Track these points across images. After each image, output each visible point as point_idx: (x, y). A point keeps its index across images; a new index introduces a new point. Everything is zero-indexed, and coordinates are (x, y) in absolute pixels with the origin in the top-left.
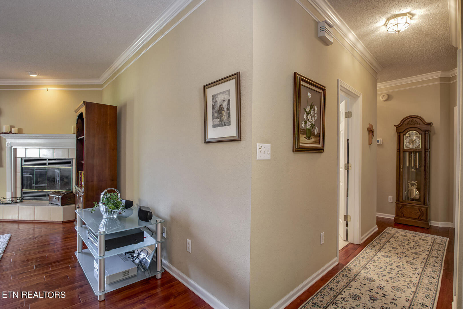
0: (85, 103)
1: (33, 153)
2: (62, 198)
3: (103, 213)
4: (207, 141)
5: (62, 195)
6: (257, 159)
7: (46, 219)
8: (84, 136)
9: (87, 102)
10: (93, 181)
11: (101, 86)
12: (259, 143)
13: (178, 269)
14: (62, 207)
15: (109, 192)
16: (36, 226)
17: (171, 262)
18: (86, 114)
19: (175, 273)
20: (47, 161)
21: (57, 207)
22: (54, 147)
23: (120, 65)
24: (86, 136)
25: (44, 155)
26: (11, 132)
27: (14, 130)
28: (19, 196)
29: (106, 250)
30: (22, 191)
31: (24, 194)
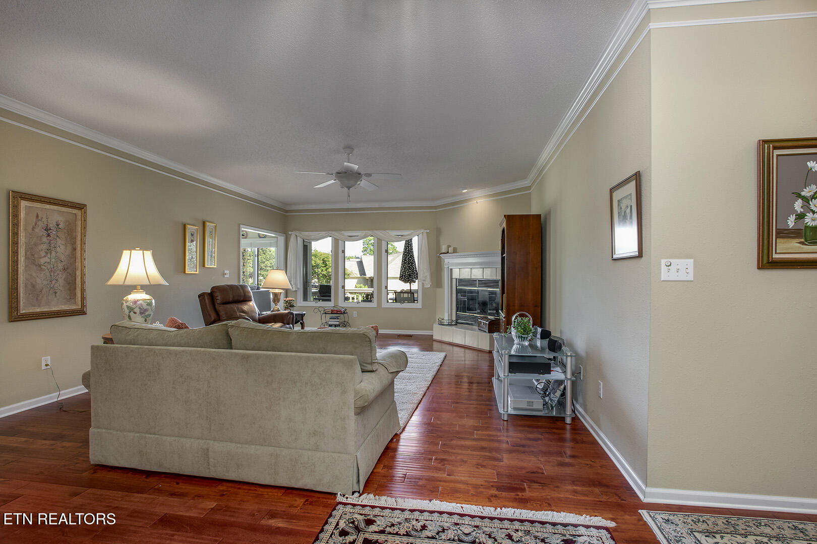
0: (506, 217)
1: (465, 274)
2: (489, 324)
3: (514, 338)
4: (615, 257)
5: (490, 321)
6: (662, 280)
7: (475, 345)
8: (505, 255)
9: (508, 215)
10: (514, 306)
11: (529, 188)
12: (666, 259)
13: (593, 420)
14: (489, 334)
15: (521, 315)
16: (467, 351)
17: (586, 411)
18: (507, 229)
19: (588, 422)
20: (477, 284)
21: (484, 333)
22: (483, 267)
23: (545, 160)
24: (507, 254)
25: (474, 276)
26: (448, 253)
27: (451, 250)
28: (454, 318)
29: (510, 372)
30: (456, 314)
31: (458, 317)
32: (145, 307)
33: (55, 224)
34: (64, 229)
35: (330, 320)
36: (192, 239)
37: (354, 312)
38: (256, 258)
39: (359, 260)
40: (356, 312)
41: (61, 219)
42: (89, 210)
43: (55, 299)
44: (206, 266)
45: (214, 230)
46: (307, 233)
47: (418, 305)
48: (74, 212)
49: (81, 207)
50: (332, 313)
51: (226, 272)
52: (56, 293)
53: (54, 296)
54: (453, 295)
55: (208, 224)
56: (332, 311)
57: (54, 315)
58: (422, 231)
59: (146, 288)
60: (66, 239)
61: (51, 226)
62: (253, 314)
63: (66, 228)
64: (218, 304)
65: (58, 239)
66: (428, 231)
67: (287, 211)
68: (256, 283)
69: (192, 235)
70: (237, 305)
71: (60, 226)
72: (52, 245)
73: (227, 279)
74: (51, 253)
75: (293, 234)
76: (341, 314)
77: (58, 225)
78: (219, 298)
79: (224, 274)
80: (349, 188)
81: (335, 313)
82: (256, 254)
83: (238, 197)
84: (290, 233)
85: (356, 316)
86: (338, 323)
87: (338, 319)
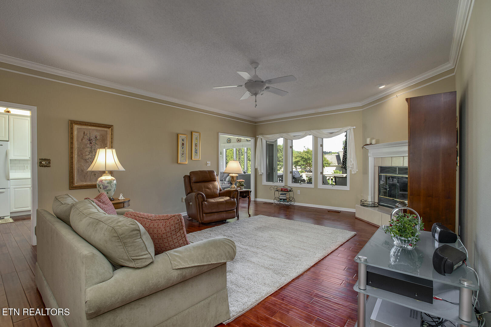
0: (409, 100)
9: (410, 98)
20: (397, 170)
22: (403, 155)
24: (410, 139)
26: (371, 144)
27: (374, 142)
28: (377, 201)
29: (367, 284)
30: (379, 197)
31: (380, 200)
32: (106, 185)
33: (94, 137)
34: (100, 139)
35: (281, 196)
36: (183, 143)
37: (298, 191)
38: (246, 154)
39: (338, 154)
40: (299, 191)
41: (98, 134)
42: (115, 128)
43: (95, 178)
44: (193, 159)
45: (198, 136)
46: (268, 136)
47: (347, 188)
48: (105, 130)
49: (109, 127)
50: (281, 191)
51: (208, 162)
52: (95, 174)
53: (94, 176)
54: (376, 180)
55: (194, 133)
56: (282, 189)
57: (94, 186)
58: (349, 128)
59: (111, 173)
60: (101, 145)
61: (92, 138)
62: (215, 190)
63: (101, 139)
64: (192, 182)
65: (96, 145)
66: (354, 127)
67: (256, 123)
68: (246, 169)
69: (183, 140)
70: (204, 184)
71: (97, 138)
72: (93, 149)
73: (208, 166)
74: (92, 153)
75: (260, 137)
76: (287, 191)
77: (96, 137)
78: (194, 179)
79: (207, 164)
80: (256, 94)
81: (284, 191)
82: (246, 151)
83: (218, 115)
84: (257, 137)
85: (299, 194)
86: (285, 198)
87: (286, 195)
